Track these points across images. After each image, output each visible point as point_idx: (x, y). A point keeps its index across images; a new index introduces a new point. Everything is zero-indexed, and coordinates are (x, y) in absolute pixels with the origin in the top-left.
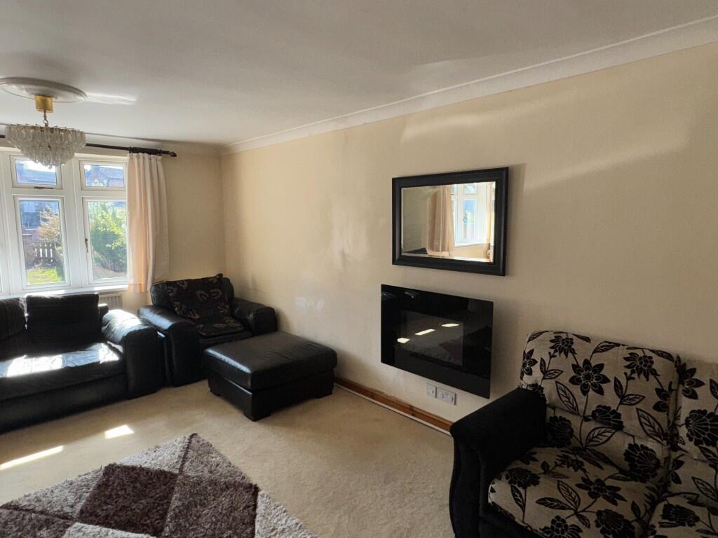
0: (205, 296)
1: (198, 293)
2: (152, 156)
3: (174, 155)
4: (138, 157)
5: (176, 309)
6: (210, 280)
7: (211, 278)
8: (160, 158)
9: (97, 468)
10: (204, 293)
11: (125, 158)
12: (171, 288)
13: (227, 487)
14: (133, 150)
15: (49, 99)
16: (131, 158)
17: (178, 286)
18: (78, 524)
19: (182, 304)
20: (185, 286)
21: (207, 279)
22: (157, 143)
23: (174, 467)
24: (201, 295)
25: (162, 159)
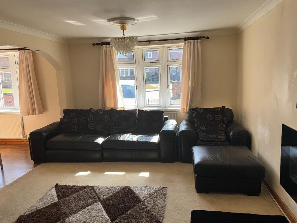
0: (211, 118)
1: (208, 116)
2: (195, 40)
3: (208, 38)
4: (188, 42)
5: (195, 123)
6: (216, 109)
7: (217, 108)
8: (199, 41)
9: (123, 186)
10: (211, 116)
11: (182, 44)
12: (194, 111)
13: (150, 217)
14: (186, 39)
15: (125, 25)
16: (185, 44)
17: (197, 111)
18: (99, 203)
19: (198, 121)
20: (201, 112)
21: (215, 108)
22: (200, 33)
23: (143, 198)
24: (209, 117)
25: (201, 42)
